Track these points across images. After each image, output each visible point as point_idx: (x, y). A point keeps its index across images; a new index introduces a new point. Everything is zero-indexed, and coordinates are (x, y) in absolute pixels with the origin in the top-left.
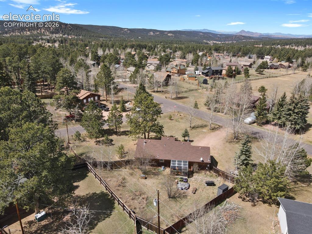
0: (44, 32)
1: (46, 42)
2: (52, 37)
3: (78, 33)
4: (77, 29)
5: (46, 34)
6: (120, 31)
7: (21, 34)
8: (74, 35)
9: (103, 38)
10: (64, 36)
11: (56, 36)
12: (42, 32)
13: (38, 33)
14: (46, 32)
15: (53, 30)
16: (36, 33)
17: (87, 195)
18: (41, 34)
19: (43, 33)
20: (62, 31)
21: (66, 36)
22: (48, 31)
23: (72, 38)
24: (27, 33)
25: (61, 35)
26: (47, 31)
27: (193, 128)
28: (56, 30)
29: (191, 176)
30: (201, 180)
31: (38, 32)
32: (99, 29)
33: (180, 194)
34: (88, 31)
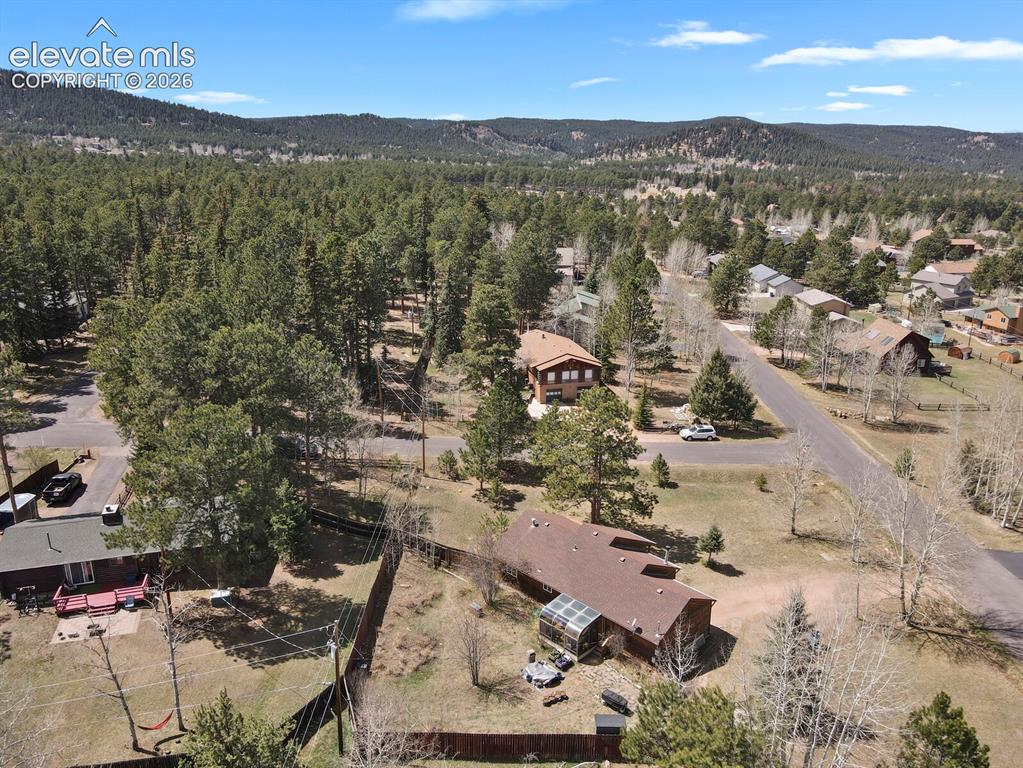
0: (685, 153)
1: (673, 182)
2: (704, 166)
3: (787, 152)
4: (786, 141)
5: (689, 159)
6: (953, 143)
7: (624, 158)
8: (772, 159)
9: (869, 169)
10: (739, 164)
11: (713, 165)
12: (681, 151)
13: (669, 155)
14: (691, 153)
15: (713, 146)
16: (664, 155)
17: (335, 597)
18: (676, 159)
19: (681, 154)
20: (739, 150)
21: (746, 163)
22: (697, 147)
23: (760, 170)
24: (639, 156)
25: (731, 161)
26: (694, 150)
27: (804, 537)
28: (720, 145)
29: (595, 661)
30: (610, 682)
31: (671, 151)
32: (870, 138)
33: (510, 689)
34: (823, 146)
